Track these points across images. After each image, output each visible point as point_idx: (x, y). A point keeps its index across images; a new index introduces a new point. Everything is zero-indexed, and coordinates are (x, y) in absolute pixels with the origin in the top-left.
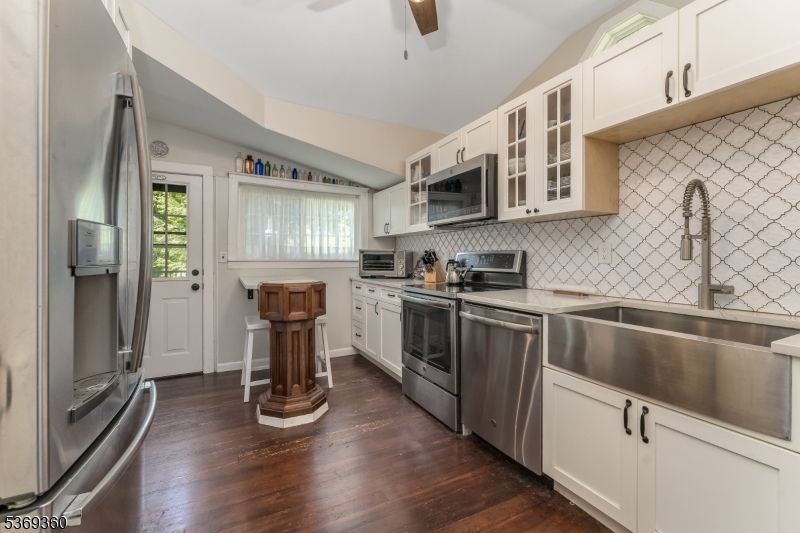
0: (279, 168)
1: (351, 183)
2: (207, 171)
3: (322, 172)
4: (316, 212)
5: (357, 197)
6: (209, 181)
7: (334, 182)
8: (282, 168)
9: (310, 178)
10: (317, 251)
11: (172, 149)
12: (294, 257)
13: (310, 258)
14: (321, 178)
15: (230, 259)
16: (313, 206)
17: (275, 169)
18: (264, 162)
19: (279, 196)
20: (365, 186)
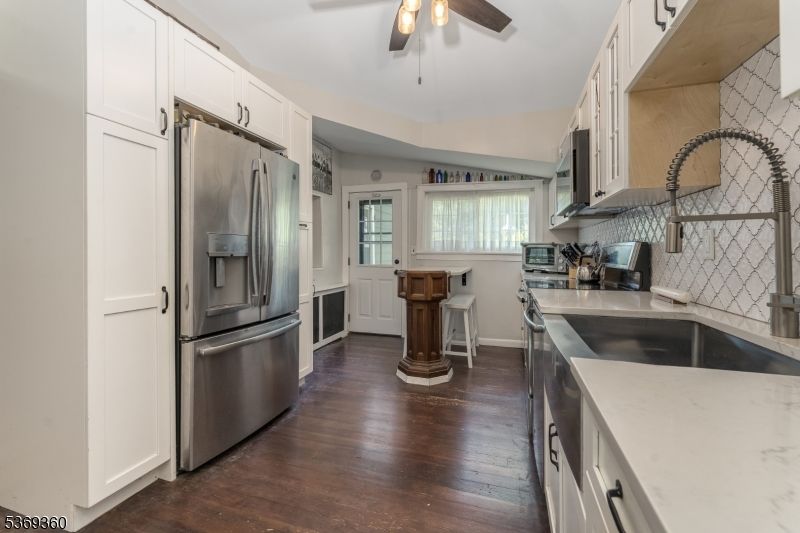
0: (455, 174)
1: (523, 177)
2: (403, 186)
3: (493, 171)
4: (489, 209)
5: (532, 189)
6: (404, 193)
7: (505, 179)
8: (458, 175)
9: (482, 179)
10: (488, 245)
11: (384, 174)
12: (468, 251)
13: (482, 251)
14: (492, 177)
15: (418, 252)
16: (486, 203)
17: (452, 176)
18: (443, 172)
19: (456, 199)
20: (541, 178)
